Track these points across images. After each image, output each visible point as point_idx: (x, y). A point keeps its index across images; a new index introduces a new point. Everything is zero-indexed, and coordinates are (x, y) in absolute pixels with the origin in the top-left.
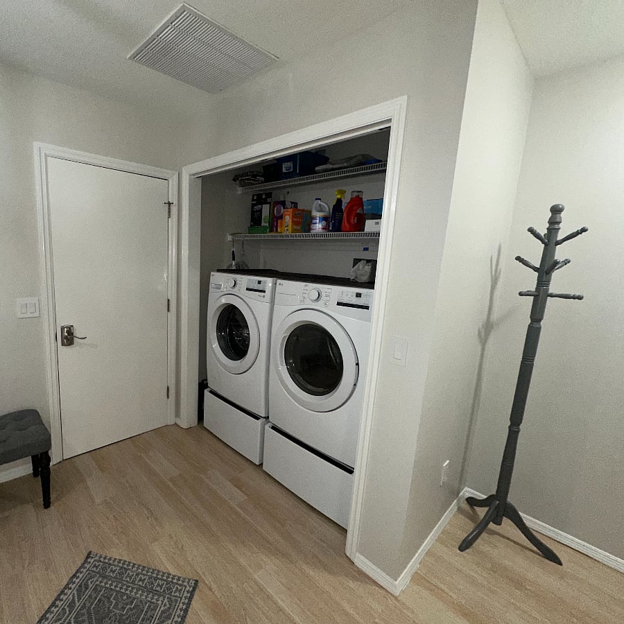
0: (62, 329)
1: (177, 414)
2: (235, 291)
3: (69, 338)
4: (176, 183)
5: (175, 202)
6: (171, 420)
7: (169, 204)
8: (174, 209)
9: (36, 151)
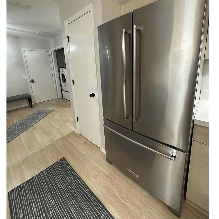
0: (31, 80)
1: (58, 96)
2: (63, 71)
3: (33, 82)
4: (51, 52)
5: (51, 55)
6: (57, 98)
7: (50, 56)
8: (51, 57)
9: (22, 50)
